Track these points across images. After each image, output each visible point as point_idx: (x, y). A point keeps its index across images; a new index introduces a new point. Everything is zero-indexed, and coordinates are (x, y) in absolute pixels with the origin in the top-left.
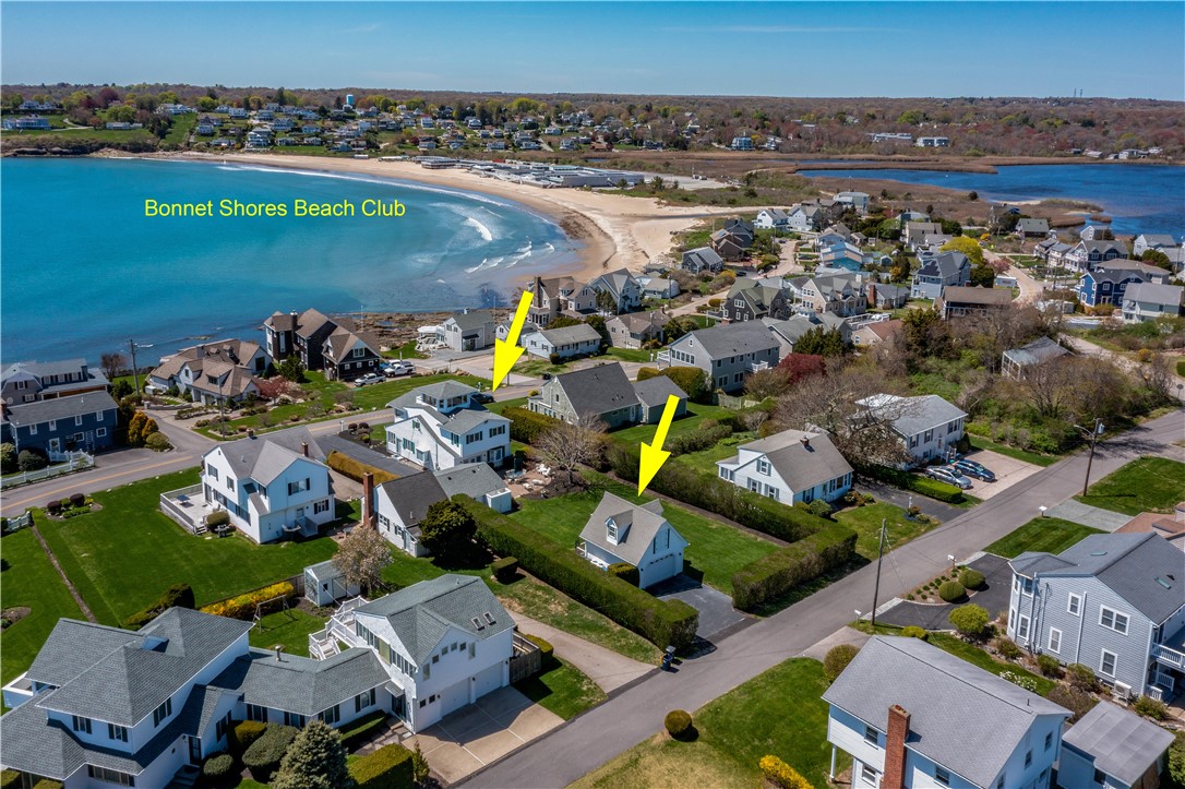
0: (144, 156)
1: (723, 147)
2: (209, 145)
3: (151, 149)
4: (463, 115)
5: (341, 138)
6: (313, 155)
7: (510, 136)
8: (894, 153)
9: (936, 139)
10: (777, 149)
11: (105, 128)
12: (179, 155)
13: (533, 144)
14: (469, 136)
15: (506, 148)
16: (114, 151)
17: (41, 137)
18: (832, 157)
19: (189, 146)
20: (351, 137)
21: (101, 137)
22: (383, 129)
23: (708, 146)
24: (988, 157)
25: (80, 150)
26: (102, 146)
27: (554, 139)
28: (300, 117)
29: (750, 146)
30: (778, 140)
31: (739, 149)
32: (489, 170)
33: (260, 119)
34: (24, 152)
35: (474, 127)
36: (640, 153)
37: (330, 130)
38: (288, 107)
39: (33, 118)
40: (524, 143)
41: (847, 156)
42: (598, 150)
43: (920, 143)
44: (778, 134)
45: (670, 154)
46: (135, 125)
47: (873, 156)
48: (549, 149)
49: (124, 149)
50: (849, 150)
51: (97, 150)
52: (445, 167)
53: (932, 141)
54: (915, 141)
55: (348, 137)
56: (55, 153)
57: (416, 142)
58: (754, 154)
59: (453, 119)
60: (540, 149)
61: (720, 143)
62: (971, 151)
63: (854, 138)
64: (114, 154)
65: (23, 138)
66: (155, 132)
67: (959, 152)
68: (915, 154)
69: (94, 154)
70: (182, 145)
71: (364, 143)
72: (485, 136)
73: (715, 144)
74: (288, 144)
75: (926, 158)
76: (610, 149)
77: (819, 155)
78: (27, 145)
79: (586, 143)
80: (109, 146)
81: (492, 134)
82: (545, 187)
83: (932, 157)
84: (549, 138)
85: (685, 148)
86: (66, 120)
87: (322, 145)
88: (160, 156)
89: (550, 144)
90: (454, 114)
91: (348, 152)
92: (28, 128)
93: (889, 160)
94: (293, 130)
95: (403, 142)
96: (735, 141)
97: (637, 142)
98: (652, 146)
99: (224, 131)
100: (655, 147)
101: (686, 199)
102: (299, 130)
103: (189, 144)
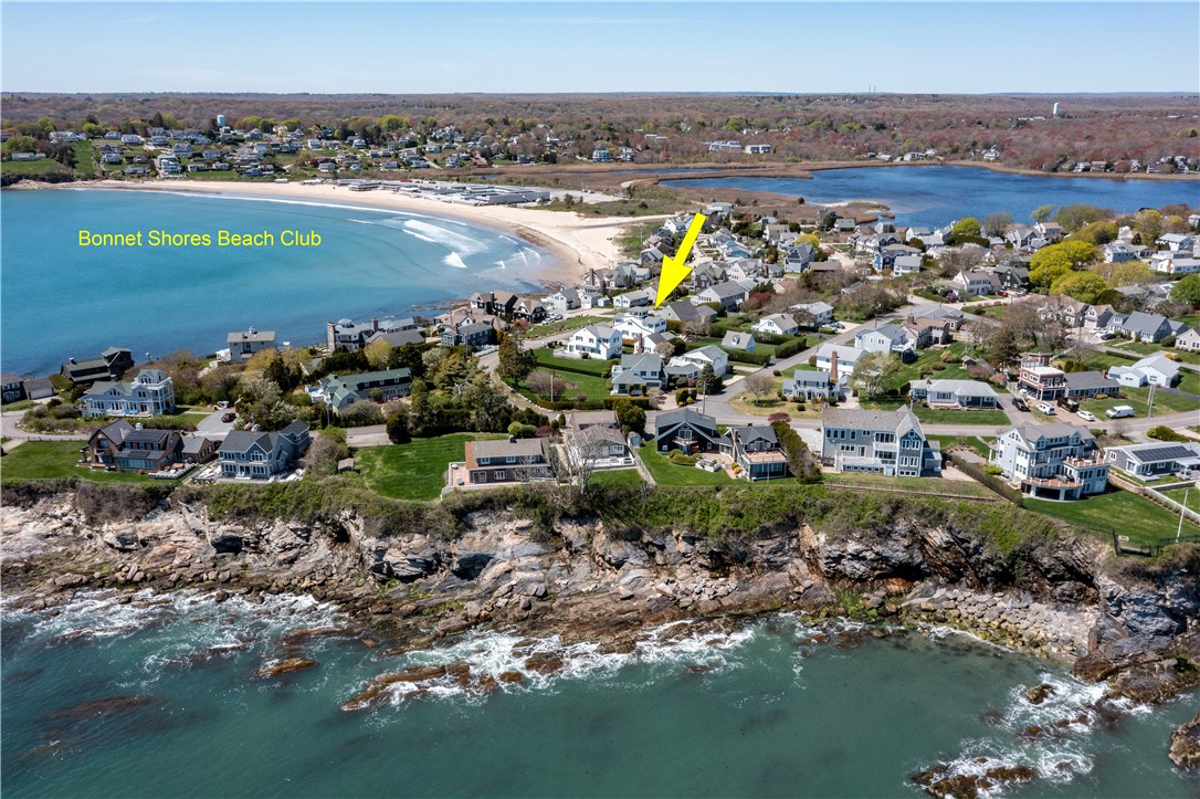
0: (60, 185)
1: (585, 159)
2: (124, 174)
3: (69, 179)
4: (346, 134)
5: (245, 162)
6: (223, 180)
7: (397, 155)
8: (730, 161)
9: (760, 146)
10: (632, 160)
11: (11, 160)
12: (99, 184)
13: (421, 163)
14: (359, 156)
15: (399, 167)
16: (32, 182)
18: (679, 166)
19: (105, 176)
20: (255, 161)
22: (280, 152)
23: (572, 160)
24: (804, 162)
26: (19, 178)
27: (438, 156)
28: (192, 142)
29: (611, 158)
30: (629, 150)
31: (599, 160)
32: (416, 191)
33: (155, 145)
35: (359, 147)
36: (517, 168)
37: (228, 154)
38: (174, 132)
40: (414, 162)
41: (691, 165)
42: (480, 166)
43: (748, 150)
44: (628, 145)
45: (543, 167)
46: (38, 155)
47: (712, 164)
48: (437, 167)
49: (43, 180)
50: (692, 159)
51: (16, 181)
52: (370, 189)
53: (758, 149)
54: (744, 148)
55: (251, 161)
57: (316, 164)
58: (614, 166)
59: (333, 138)
60: (429, 167)
61: (581, 155)
62: (790, 158)
63: (695, 148)
64: (34, 185)
66: (65, 162)
67: (781, 159)
68: (745, 161)
69: (13, 186)
70: (98, 174)
71: (271, 167)
72: (375, 156)
73: (578, 157)
74: (198, 170)
75: (756, 165)
76: (490, 164)
77: (667, 165)
79: (467, 159)
80: (27, 177)
81: (380, 153)
82: (476, 205)
83: (760, 164)
84: (433, 155)
85: (554, 162)
87: (229, 170)
88: (79, 186)
89: (435, 161)
90: (336, 135)
91: (260, 176)
93: (726, 168)
94: (194, 155)
95: (304, 165)
96: (595, 154)
97: (511, 157)
98: (525, 161)
99: (130, 159)
100: (528, 161)
101: (597, 212)
102: (200, 155)
103: (103, 173)
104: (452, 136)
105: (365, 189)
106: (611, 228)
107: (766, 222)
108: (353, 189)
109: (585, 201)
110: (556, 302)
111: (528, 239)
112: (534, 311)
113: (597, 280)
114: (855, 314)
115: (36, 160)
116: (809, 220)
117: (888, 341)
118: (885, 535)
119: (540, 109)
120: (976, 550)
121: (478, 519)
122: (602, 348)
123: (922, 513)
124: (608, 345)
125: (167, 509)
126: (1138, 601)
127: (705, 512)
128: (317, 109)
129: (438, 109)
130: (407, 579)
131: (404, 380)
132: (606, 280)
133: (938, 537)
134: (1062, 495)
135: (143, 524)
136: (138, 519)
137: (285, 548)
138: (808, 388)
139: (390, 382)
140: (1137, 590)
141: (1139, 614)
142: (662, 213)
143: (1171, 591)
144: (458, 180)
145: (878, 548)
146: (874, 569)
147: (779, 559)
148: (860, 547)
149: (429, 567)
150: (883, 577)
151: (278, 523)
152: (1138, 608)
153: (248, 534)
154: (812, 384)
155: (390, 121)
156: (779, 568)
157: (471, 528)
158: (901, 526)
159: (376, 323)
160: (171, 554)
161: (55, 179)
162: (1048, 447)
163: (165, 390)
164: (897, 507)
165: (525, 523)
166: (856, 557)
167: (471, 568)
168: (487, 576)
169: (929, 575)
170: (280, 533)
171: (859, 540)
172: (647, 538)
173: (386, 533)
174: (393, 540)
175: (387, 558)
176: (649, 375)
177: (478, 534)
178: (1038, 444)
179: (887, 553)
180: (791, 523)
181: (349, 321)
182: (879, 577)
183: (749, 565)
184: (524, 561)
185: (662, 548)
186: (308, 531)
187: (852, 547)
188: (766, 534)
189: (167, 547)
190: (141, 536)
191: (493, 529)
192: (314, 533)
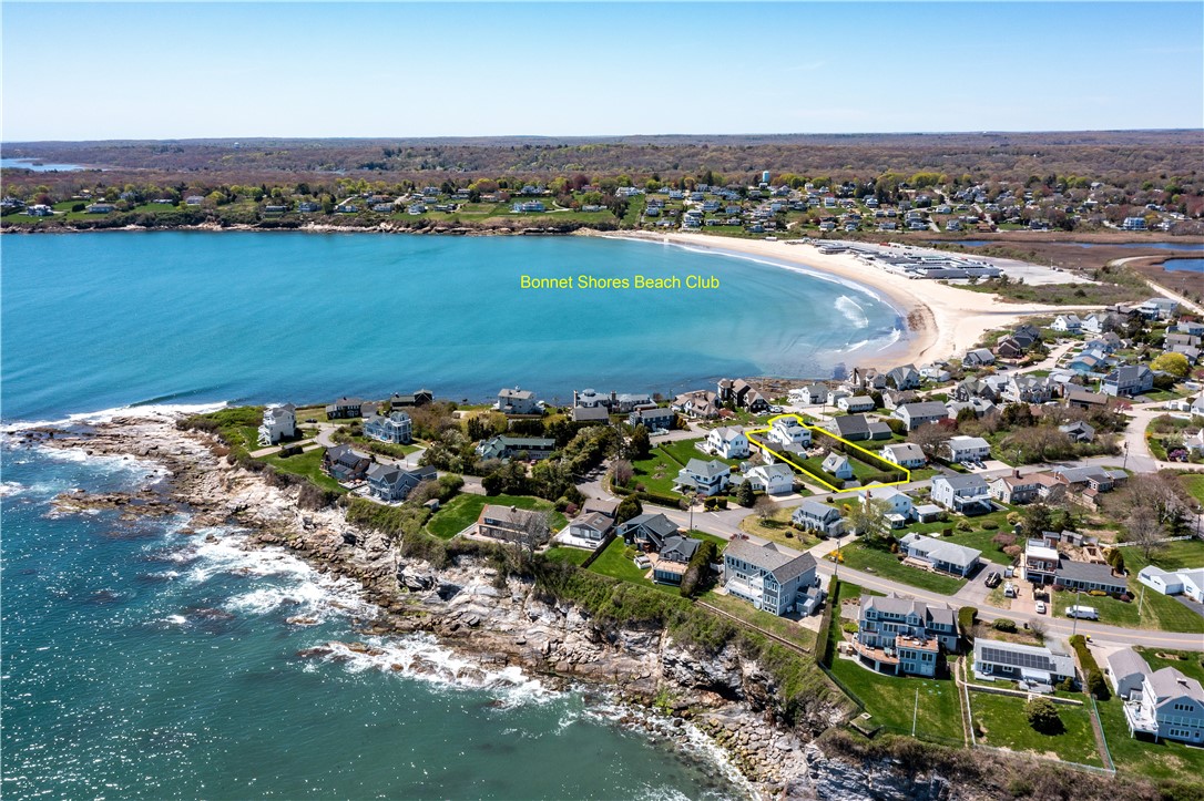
0: (605, 233)
1: (1113, 226)
2: (655, 225)
3: (614, 228)
4: (866, 192)
5: (756, 218)
6: (734, 236)
7: (902, 215)
10: (1172, 230)
11: (581, 210)
12: (633, 233)
13: (921, 225)
14: (865, 215)
15: (896, 228)
16: (588, 230)
17: (541, 218)
19: (641, 226)
20: (765, 218)
21: (580, 218)
22: (791, 209)
23: (1097, 227)
25: (565, 230)
26: (581, 226)
27: (943, 218)
28: (724, 197)
29: (1141, 226)
30: (1180, 217)
31: (1129, 229)
32: (871, 259)
33: (693, 200)
34: (530, 231)
35: (871, 206)
36: (1024, 233)
37: (748, 210)
38: (715, 188)
39: (534, 203)
40: (914, 223)
42: (982, 231)
44: (1184, 210)
45: (1053, 234)
46: (602, 207)
48: (935, 229)
49: (596, 228)
51: (577, 229)
55: (761, 217)
56: (550, 232)
57: (818, 222)
58: (1143, 236)
59: (852, 196)
60: (927, 229)
61: (1112, 221)
64: (587, 232)
65: (529, 219)
66: (616, 213)
69: (575, 232)
70: (636, 225)
71: (774, 224)
72: (879, 215)
73: (1106, 223)
74: (714, 224)
76: (994, 229)
78: (532, 225)
79: (973, 222)
80: (586, 226)
81: (886, 213)
82: (911, 278)
84: (939, 217)
85: (1070, 229)
86: (554, 203)
87: (740, 224)
88: (619, 235)
89: (937, 224)
91: (760, 233)
92: (531, 210)
94: (719, 210)
95: (807, 222)
96: (1126, 221)
97: (1024, 222)
98: (1036, 226)
99: (666, 212)
100: (1040, 227)
102: (723, 210)
103: (640, 224)
104: (975, 195)
105: (832, 253)
108: (822, 252)
109: (1025, 282)
110: (804, 395)
112: (755, 402)
115: (602, 210)
117: (952, 491)
118: (713, 654)
119: (1146, 157)
120: (771, 689)
121: (464, 560)
122: (725, 448)
123: (745, 644)
125: (334, 508)
126: (833, 771)
127: (600, 597)
128: (897, 156)
129: (1022, 157)
130: (413, 589)
131: (547, 448)
133: (750, 668)
134: (877, 666)
135: (318, 514)
136: (316, 510)
137: (374, 550)
138: (809, 519)
140: (836, 762)
141: (832, 783)
143: (875, 775)
144: (935, 247)
145: (703, 663)
146: (697, 680)
147: (638, 649)
148: (690, 658)
149: (426, 585)
150: (703, 688)
151: (376, 531)
152: (834, 779)
153: (359, 536)
154: (811, 516)
155: (920, 179)
156: (635, 656)
157: (456, 565)
158: (730, 652)
159: (614, 395)
160: (324, 537)
161: (604, 228)
162: (880, 620)
163: (404, 427)
164: (730, 635)
165: (492, 571)
166: (685, 664)
167: (447, 592)
168: (457, 599)
169: (742, 699)
170: (376, 538)
171: (692, 653)
172: (557, 605)
173: (408, 554)
174: (412, 561)
175: (405, 572)
177: (459, 570)
178: (868, 614)
179: (709, 670)
180: (655, 623)
181: (591, 391)
182: (699, 687)
183: (617, 647)
184: (479, 599)
185: (565, 615)
186: (389, 542)
187: (685, 656)
188: (633, 626)
189: (324, 532)
190: (314, 521)
191: (471, 570)
192: (392, 545)
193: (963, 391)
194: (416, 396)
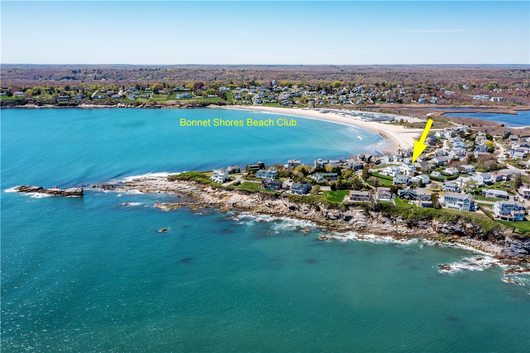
0: (222, 107)
1: (415, 102)
3: (225, 104)
4: (319, 89)
5: (282, 100)
6: (275, 107)
7: (338, 98)
8: (481, 105)
9: (498, 98)
10: (436, 103)
11: (207, 97)
12: (234, 106)
13: (347, 102)
14: (324, 98)
15: (338, 103)
16: (214, 105)
17: (191, 101)
18: (457, 106)
20: (286, 100)
21: (208, 100)
22: (294, 96)
23: (409, 102)
24: (518, 106)
25: (204, 105)
26: (210, 104)
27: (354, 99)
28: (264, 91)
29: (426, 102)
30: (436, 98)
31: (421, 103)
33: (252, 93)
34: (189, 106)
35: (324, 95)
36: (385, 105)
37: (277, 97)
38: (258, 87)
39: (184, 94)
40: (344, 101)
41: (462, 106)
42: (370, 104)
43: (492, 100)
44: (435, 96)
45: (396, 105)
46: (215, 95)
47: (472, 106)
48: (353, 104)
49: (217, 105)
50: (463, 103)
51: (209, 105)
52: (327, 113)
53: (497, 99)
54: (490, 98)
55: (284, 99)
56: (198, 106)
57: (307, 101)
58: (427, 105)
59: (314, 91)
60: (350, 104)
61: (414, 100)
62: (510, 104)
63: (466, 98)
64: (214, 106)
65: (187, 101)
66: (224, 98)
67: (507, 104)
68: (489, 105)
69: (208, 106)
70: (234, 103)
71: (291, 102)
72: (329, 98)
73: (412, 101)
74: (267, 102)
75: (493, 107)
76: (374, 103)
77: (452, 106)
78: (189, 104)
79: (365, 101)
80: (212, 104)
81: (332, 97)
82: (366, 121)
83: (496, 106)
84: (352, 98)
85: (401, 103)
86: (193, 94)
87: (277, 103)
88: (228, 107)
89: (353, 101)
90: (315, 89)
91: (287, 106)
92: (185, 97)
93: (479, 108)
94: (265, 97)
95: (303, 101)
96: (420, 99)
97: (383, 100)
98: (389, 102)
99: (244, 98)
100: (390, 102)
101: (412, 127)
102: (267, 97)
103: (236, 103)
104: (360, 90)
105: (325, 113)
106: (415, 133)
107: (477, 135)
108: (321, 112)
109: (408, 122)
110: (385, 159)
111: (383, 136)
112: (377, 161)
113: (400, 153)
114: (482, 170)
115: (215, 97)
116: (500, 134)
117: (483, 178)
118: (454, 223)
119: (402, 75)
120: (478, 230)
121: (351, 208)
122: (393, 173)
123: (465, 219)
124: (395, 172)
125: (279, 199)
126: (515, 244)
127: (408, 213)
128: (307, 75)
129: (356, 75)
130: (332, 219)
131: (335, 176)
132: (404, 153)
133: (469, 226)
134: (508, 219)
135: (274, 201)
136: (273, 200)
137: (305, 210)
138: (449, 188)
139: (332, 176)
140: (515, 241)
141: (515, 247)
142: (439, 128)
143: (526, 243)
144: (360, 110)
145: (452, 227)
146: (450, 232)
147: (425, 226)
148: (447, 226)
149: (338, 218)
150: (453, 234)
151: (304, 204)
152: (515, 246)
153: (297, 206)
154: (450, 187)
155: (336, 84)
156: (425, 229)
157: (349, 210)
158: (460, 222)
159: (328, 161)
160: (279, 209)
161: (221, 104)
162: (506, 207)
163: (276, 173)
164: (459, 217)
165: (362, 210)
166: (446, 228)
167: (348, 219)
168: (351, 221)
169: (466, 235)
170: (304, 207)
171: (447, 224)
172: (392, 217)
173: (329, 208)
174: (330, 210)
175: (328, 214)
176: (403, 181)
177: (350, 211)
178: (502, 205)
179: (454, 228)
180: (430, 218)
181: (321, 160)
182: (451, 234)
183: (418, 227)
184: (361, 219)
185: (395, 220)
186: (311, 207)
187: (445, 225)
188: (422, 220)
189: (279, 207)
190: (273, 204)
191: (354, 211)
192: (312, 208)
193: (438, 154)
194: (259, 164)
